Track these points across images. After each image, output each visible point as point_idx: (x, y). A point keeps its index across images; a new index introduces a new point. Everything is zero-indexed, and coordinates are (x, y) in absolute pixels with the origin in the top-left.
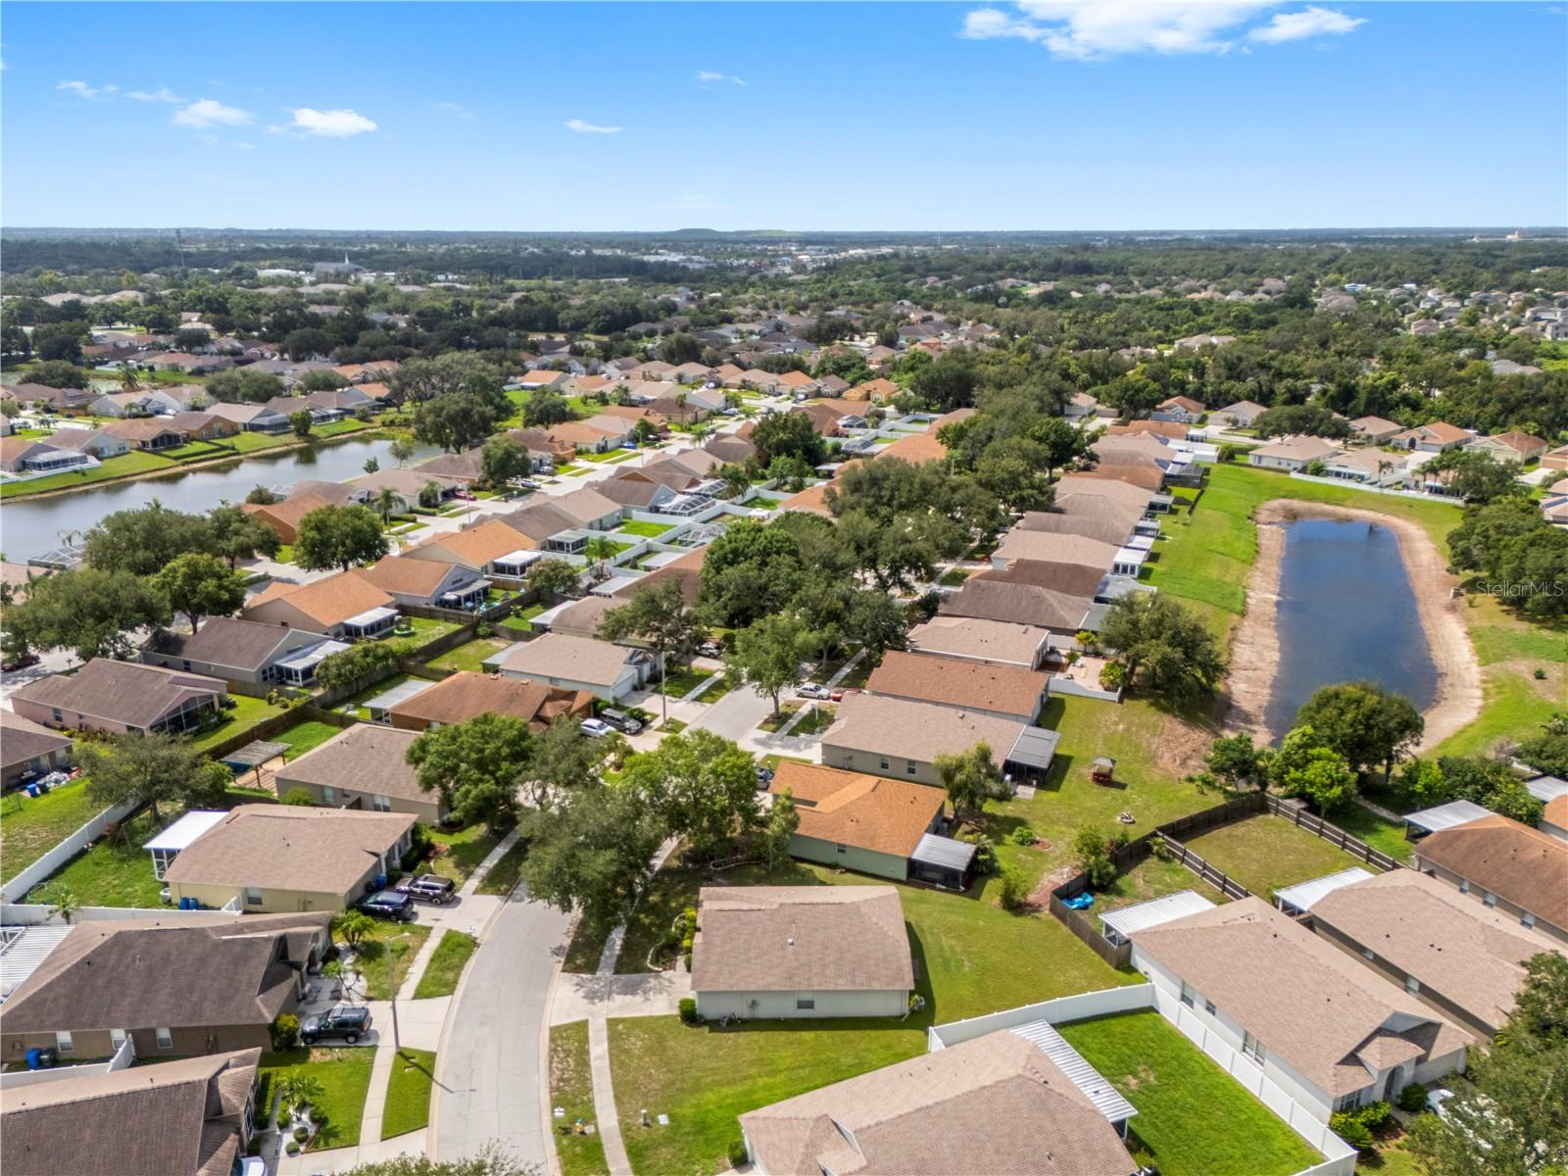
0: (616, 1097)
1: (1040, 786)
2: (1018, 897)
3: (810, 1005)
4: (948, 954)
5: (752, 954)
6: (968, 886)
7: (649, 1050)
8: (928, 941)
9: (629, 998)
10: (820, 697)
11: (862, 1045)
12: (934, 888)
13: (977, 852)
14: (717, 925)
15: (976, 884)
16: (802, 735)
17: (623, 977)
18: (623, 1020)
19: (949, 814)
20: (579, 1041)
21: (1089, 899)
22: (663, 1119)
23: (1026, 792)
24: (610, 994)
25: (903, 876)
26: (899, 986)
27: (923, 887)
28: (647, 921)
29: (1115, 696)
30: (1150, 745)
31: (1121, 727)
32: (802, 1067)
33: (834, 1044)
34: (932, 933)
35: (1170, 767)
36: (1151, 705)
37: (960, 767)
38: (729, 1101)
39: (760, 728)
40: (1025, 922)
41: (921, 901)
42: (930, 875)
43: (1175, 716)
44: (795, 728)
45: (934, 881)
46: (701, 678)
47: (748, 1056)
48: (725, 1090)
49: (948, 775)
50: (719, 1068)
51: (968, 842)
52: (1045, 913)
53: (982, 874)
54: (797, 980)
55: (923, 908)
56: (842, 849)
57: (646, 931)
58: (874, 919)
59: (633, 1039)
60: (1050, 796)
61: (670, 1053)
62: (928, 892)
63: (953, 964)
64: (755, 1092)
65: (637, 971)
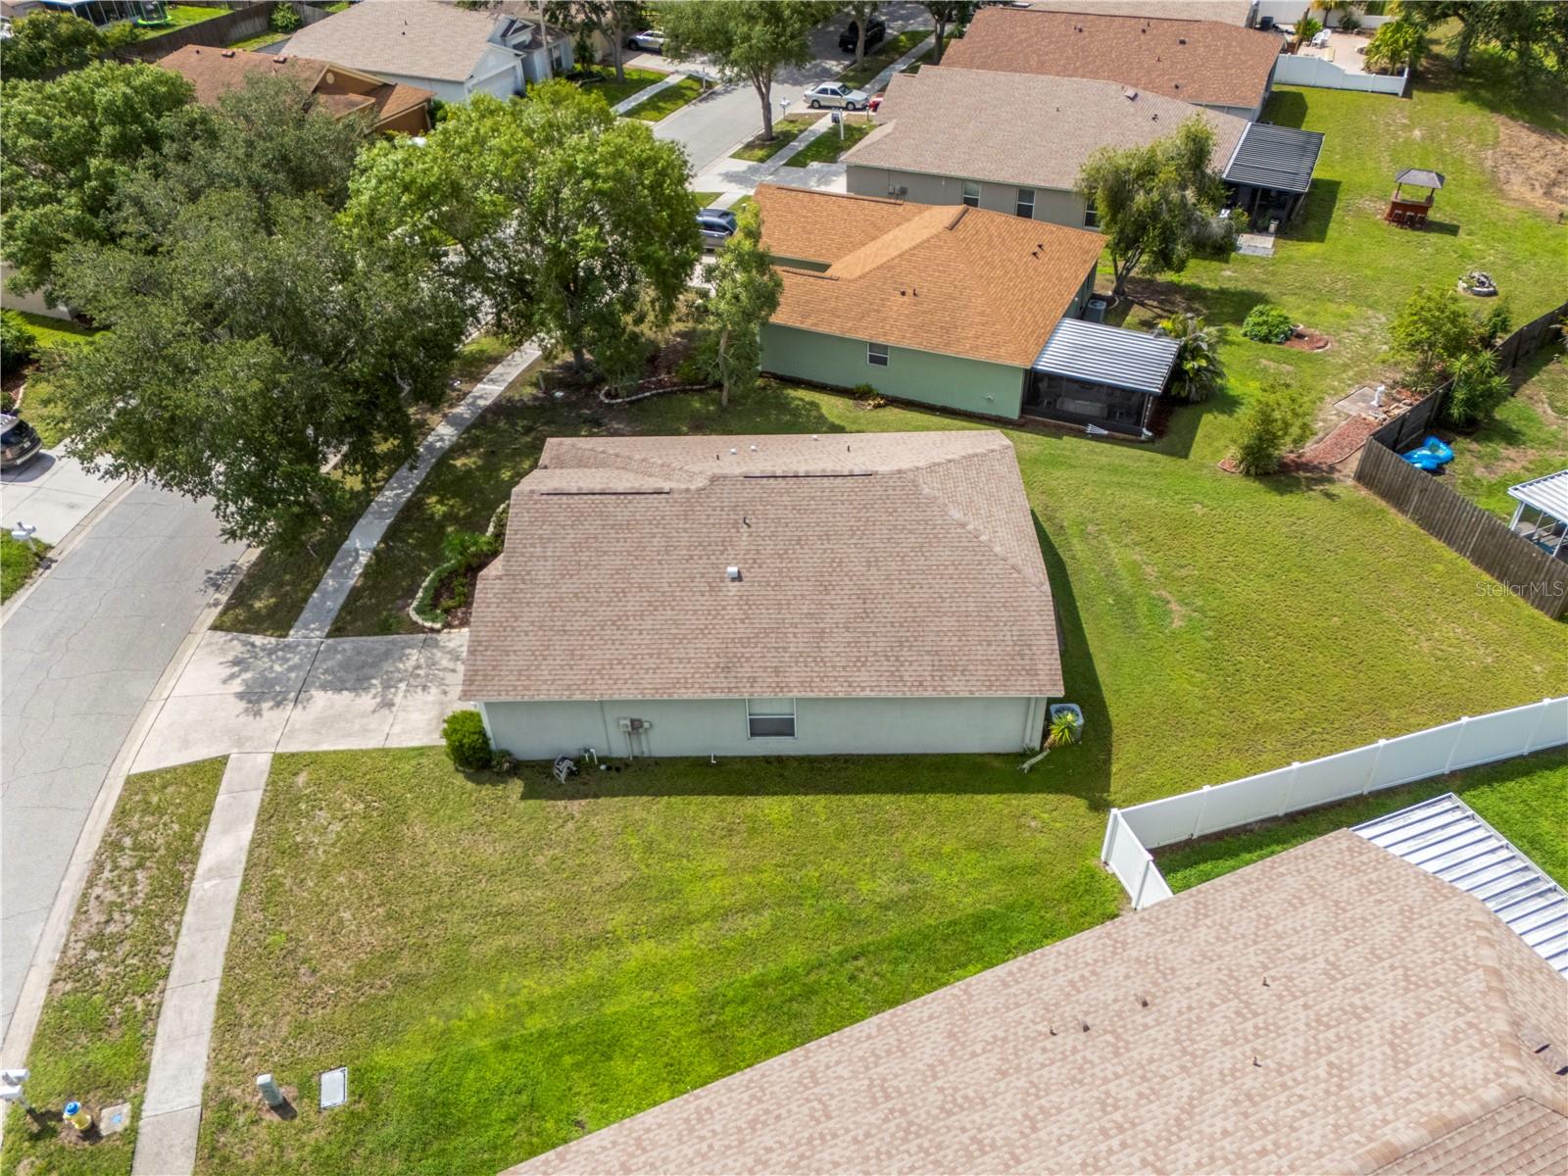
0: (224, 1003)
1: (1282, 233)
2: (1285, 451)
3: (785, 728)
4: (1126, 585)
5: (631, 606)
6: (1159, 428)
7: (354, 851)
8: (1076, 552)
9: (346, 696)
10: (851, 106)
11: (920, 839)
12: (1082, 434)
13: (1182, 354)
14: (547, 530)
15: (1180, 418)
16: (815, 165)
17: (347, 644)
18: (314, 759)
19: (1105, 286)
20: (183, 821)
21: (1444, 452)
22: (334, 1088)
23: (1257, 245)
24: (304, 687)
25: (1013, 411)
26: (1022, 688)
27: (1057, 432)
28: (440, 510)
29: (1398, 84)
30: (1481, 162)
31: (1417, 133)
32: (754, 907)
33: (842, 834)
34: (1084, 536)
35: (1529, 196)
36: (1465, 100)
37: (1148, 172)
38: (535, 1023)
39: (736, 156)
40: (1304, 504)
41: (1053, 462)
42: (1073, 406)
43: (1513, 118)
44: (799, 154)
45: (1084, 420)
46: (641, 83)
47: (616, 872)
48: (533, 985)
49: (1118, 192)
50: (526, 909)
51: (1165, 333)
52: (1346, 485)
53: (1185, 402)
54: (745, 671)
55: (1059, 479)
56: (879, 356)
57: (434, 531)
58: (956, 514)
59: (323, 816)
60: (1307, 250)
61: (405, 858)
62: (1068, 442)
63: (1142, 609)
64: (614, 992)
65: (385, 629)
